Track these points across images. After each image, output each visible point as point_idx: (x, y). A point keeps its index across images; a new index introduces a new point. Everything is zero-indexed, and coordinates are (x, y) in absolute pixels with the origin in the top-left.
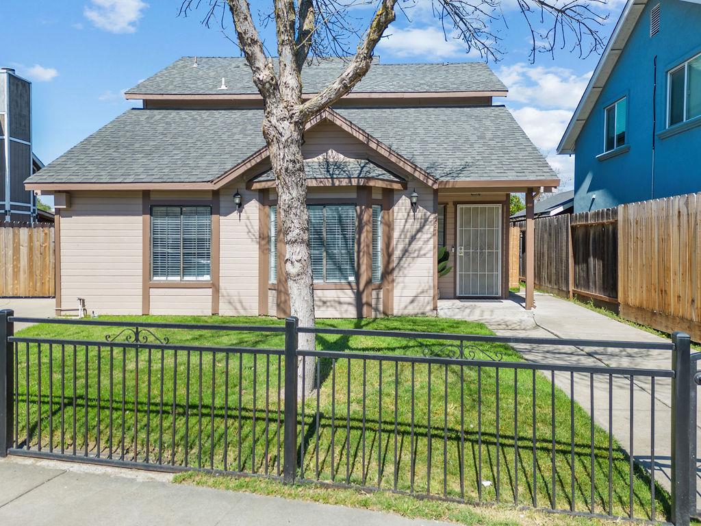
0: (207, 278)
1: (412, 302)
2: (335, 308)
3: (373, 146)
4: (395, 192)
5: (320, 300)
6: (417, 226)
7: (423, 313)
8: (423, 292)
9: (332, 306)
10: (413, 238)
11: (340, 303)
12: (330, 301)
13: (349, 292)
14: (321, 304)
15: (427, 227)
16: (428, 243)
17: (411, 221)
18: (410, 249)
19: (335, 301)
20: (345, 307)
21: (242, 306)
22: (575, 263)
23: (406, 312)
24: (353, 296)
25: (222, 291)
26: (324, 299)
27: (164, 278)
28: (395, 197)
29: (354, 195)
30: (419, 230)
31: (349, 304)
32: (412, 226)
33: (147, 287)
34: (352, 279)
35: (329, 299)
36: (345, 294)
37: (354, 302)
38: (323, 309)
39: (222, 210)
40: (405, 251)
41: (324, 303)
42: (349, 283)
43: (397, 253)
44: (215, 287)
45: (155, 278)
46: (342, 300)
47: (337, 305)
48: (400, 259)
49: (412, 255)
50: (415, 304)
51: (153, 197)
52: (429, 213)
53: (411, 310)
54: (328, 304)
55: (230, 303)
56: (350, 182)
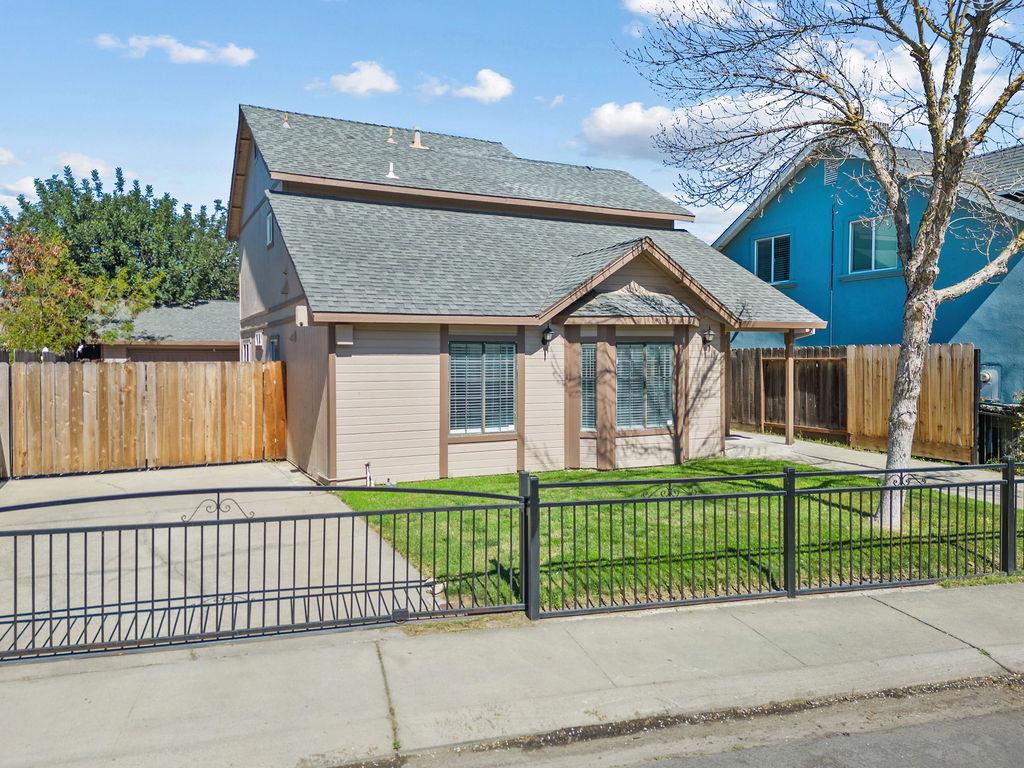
0: (511, 428)
1: (704, 443)
2: (656, 455)
3: (687, 282)
4: (691, 329)
5: (642, 447)
6: (708, 364)
7: (713, 455)
8: (713, 432)
9: (652, 453)
10: (705, 377)
11: (660, 449)
12: (651, 448)
13: (668, 437)
14: (642, 451)
15: (716, 366)
16: (716, 383)
17: (703, 359)
18: (702, 389)
19: (655, 447)
20: (665, 452)
21: (549, 459)
22: (766, 395)
23: (700, 455)
24: (671, 441)
25: (528, 443)
26: (645, 446)
27: (462, 431)
28: (690, 334)
29: (671, 334)
30: (710, 369)
31: (668, 449)
32: (704, 365)
33: (445, 442)
34: (670, 423)
35: (650, 446)
36: (664, 439)
37: (671, 447)
38: (645, 456)
39: (527, 348)
40: (698, 391)
41: (646, 450)
42: (668, 427)
43: (692, 394)
44: (520, 438)
45: (452, 432)
46: (662, 446)
47: (657, 452)
48: (695, 399)
49: (704, 395)
50: (706, 446)
51: (451, 332)
52: (717, 352)
53: (703, 453)
54: (649, 451)
55: (536, 456)
56: (682, 320)
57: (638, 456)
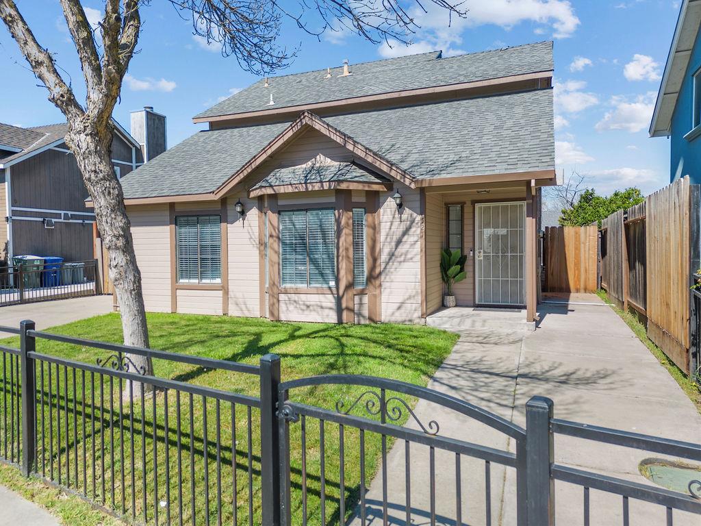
0: (218, 281)
1: (399, 308)
2: (318, 313)
3: (350, 147)
4: (381, 194)
5: (304, 304)
6: (403, 227)
7: (410, 321)
8: (410, 298)
9: (314, 310)
10: (399, 242)
11: (322, 307)
12: (313, 306)
13: (330, 297)
14: (305, 308)
15: (413, 230)
16: (414, 246)
17: (396, 223)
18: (396, 253)
19: (317, 305)
20: (327, 311)
21: (246, 307)
23: (393, 319)
24: (333, 301)
25: (231, 293)
26: (308, 303)
27: (187, 281)
28: (381, 199)
29: (333, 199)
30: (405, 233)
31: (331, 309)
32: (398, 228)
33: (175, 288)
34: (332, 284)
35: (312, 303)
36: (326, 298)
37: (334, 307)
38: (306, 312)
39: (229, 218)
40: (392, 255)
41: (308, 307)
42: (330, 288)
43: (384, 257)
44: (225, 289)
45: (181, 281)
46: (324, 305)
47: (319, 309)
48: (387, 263)
49: (399, 259)
50: (402, 311)
51: (178, 208)
52: (415, 215)
53: (399, 316)
54: (311, 308)
57: (300, 311)
